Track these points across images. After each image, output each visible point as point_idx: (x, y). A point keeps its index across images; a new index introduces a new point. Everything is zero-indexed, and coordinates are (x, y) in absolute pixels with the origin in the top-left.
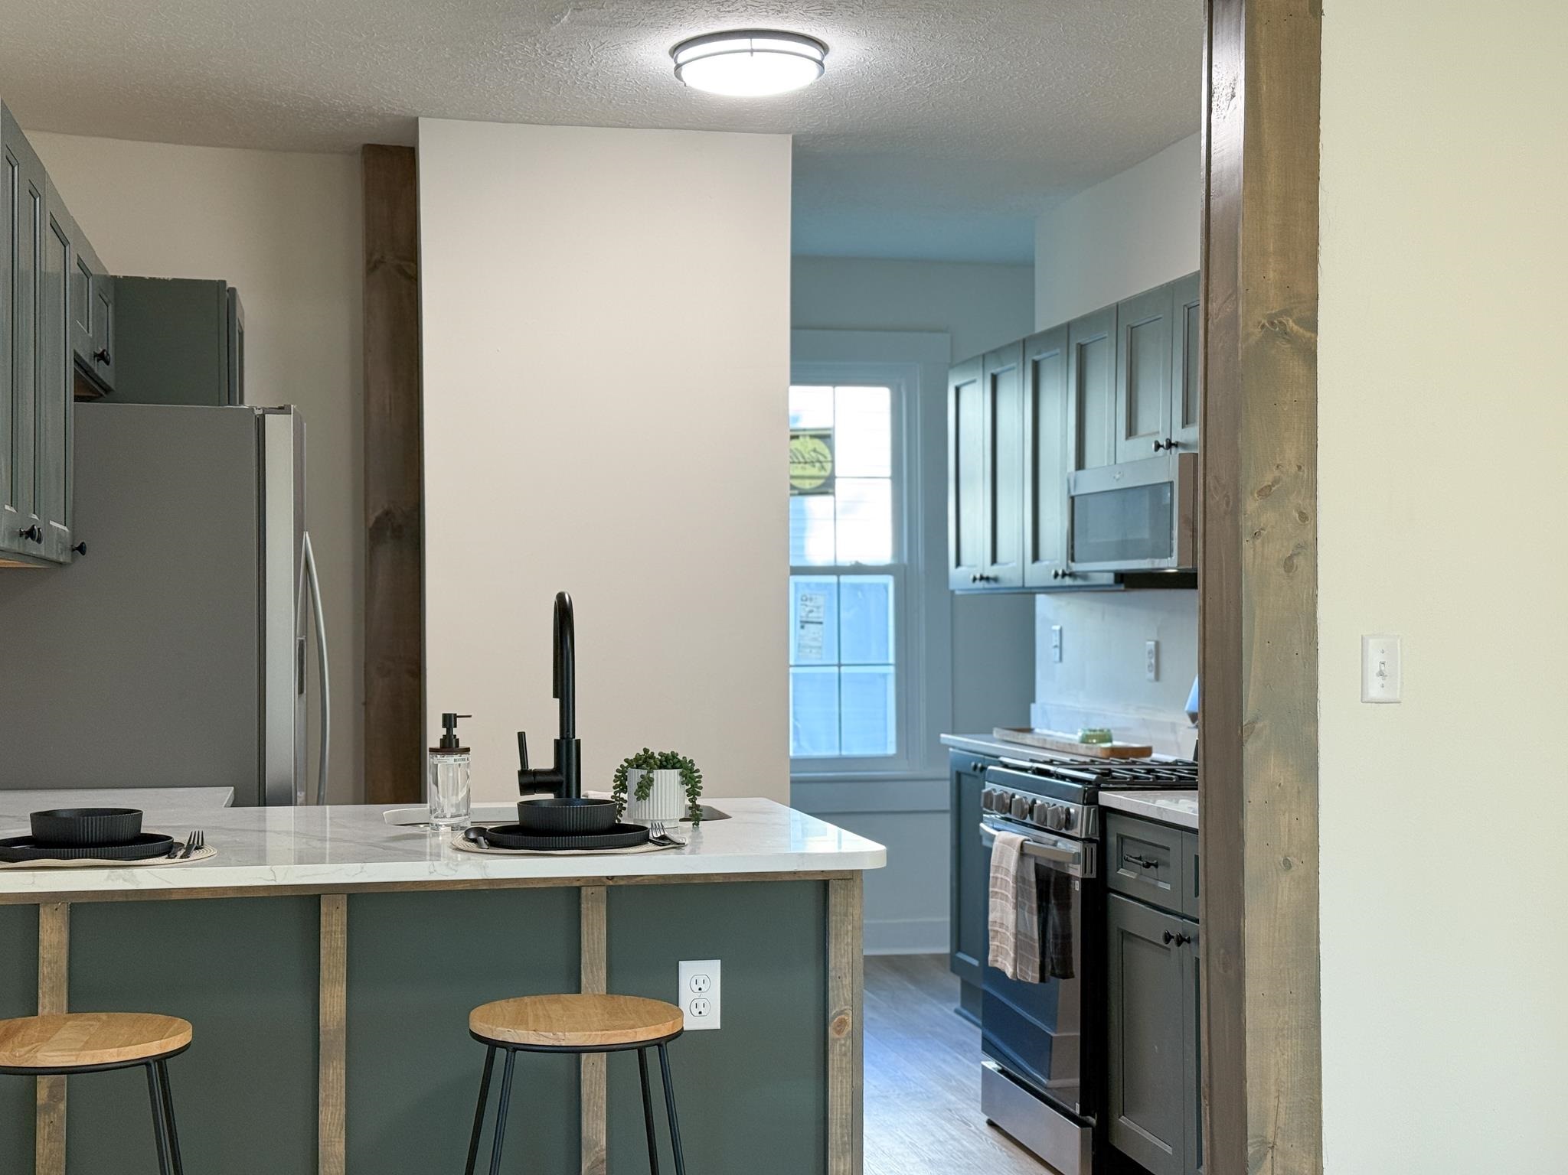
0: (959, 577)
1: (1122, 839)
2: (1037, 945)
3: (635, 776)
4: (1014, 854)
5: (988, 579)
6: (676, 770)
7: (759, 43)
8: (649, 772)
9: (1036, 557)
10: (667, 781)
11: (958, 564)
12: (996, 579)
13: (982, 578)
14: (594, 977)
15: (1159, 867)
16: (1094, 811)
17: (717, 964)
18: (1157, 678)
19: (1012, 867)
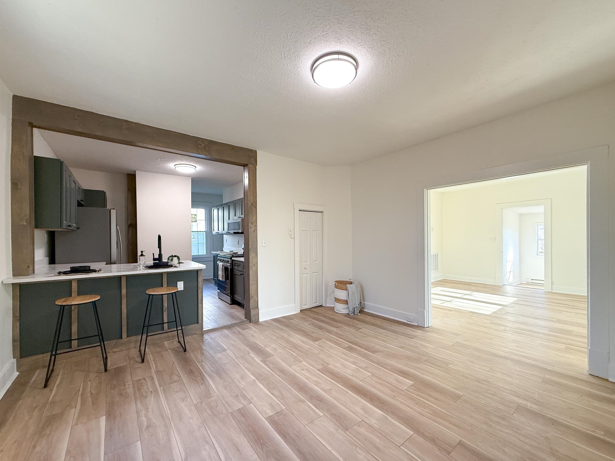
0: (214, 233)
2: (225, 276)
3: (170, 258)
4: (222, 266)
6: (176, 257)
7: (187, 166)
9: (224, 230)
11: (214, 231)
12: (219, 233)
13: (217, 233)
14: (165, 285)
15: (239, 266)
16: (232, 260)
17: (183, 282)
18: (238, 244)
19: (221, 267)
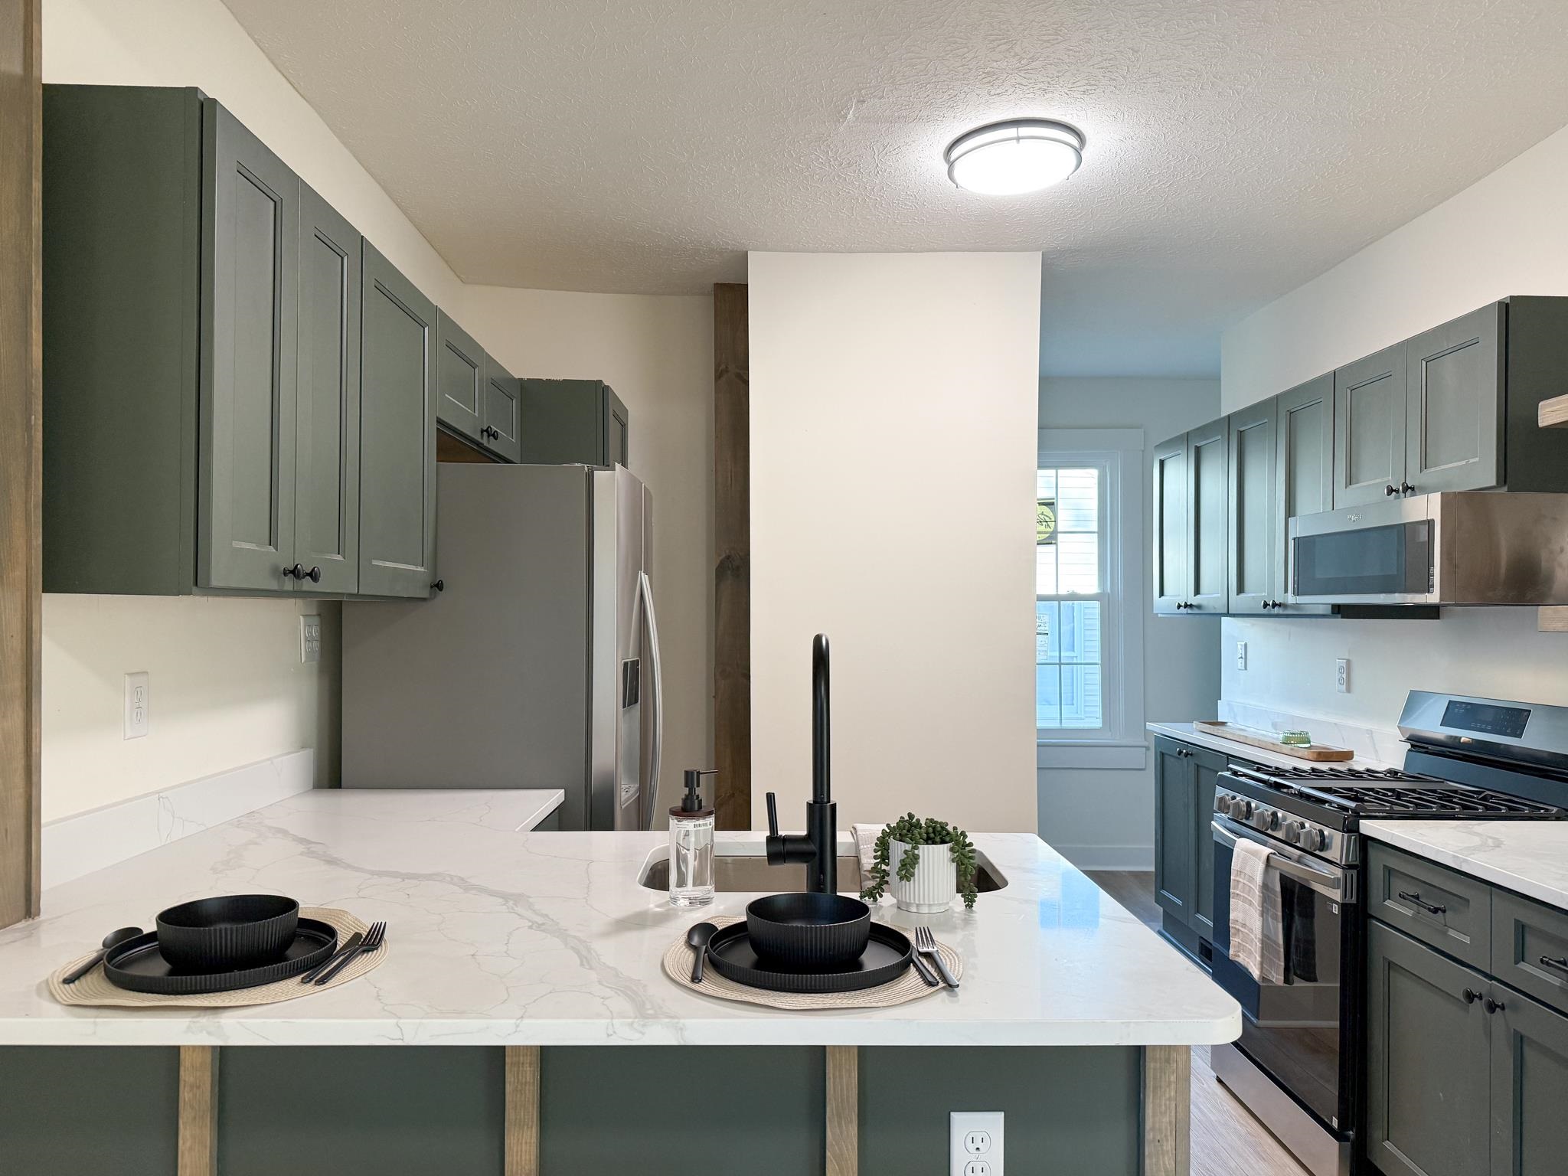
0: (1162, 605)
1: (1389, 871)
2: (1282, 950)
3: (898, 849)
4: (1261, 866)
5: (1191, 606)
6: (946, 845)
7: (1025, 131)
8: (914, 848)
9: (1241, 589)
10: (936, 860)
11: (1162, 594)
12: (1199, 607)
13: (1186, 606)
14: (841, 1133)
15: (1447, 912)
16: (1355, 839)
17: (1000, 1117)
19: (1259, 878)
